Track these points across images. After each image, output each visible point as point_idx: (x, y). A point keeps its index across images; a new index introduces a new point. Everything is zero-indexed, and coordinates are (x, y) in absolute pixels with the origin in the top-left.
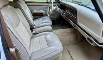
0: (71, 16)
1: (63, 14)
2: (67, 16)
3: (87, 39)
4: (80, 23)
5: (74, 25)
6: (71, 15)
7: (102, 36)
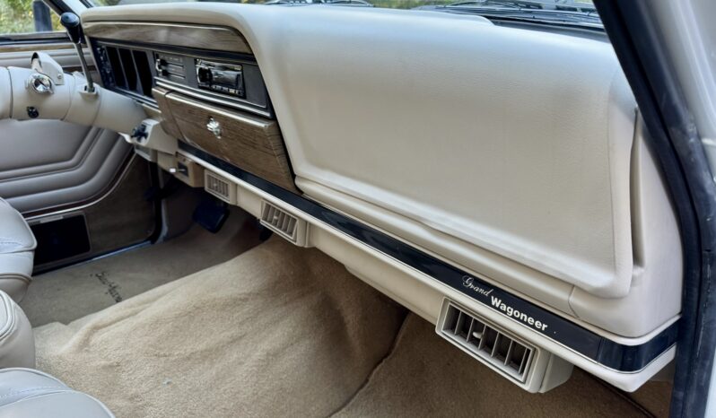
0: (213, 126)
1: (141, 134)
2: (183, 145)
3: (451, 327)
4: (322, 166)
5: (269, 208)
6: (210, 117)
7: (637, 259)
